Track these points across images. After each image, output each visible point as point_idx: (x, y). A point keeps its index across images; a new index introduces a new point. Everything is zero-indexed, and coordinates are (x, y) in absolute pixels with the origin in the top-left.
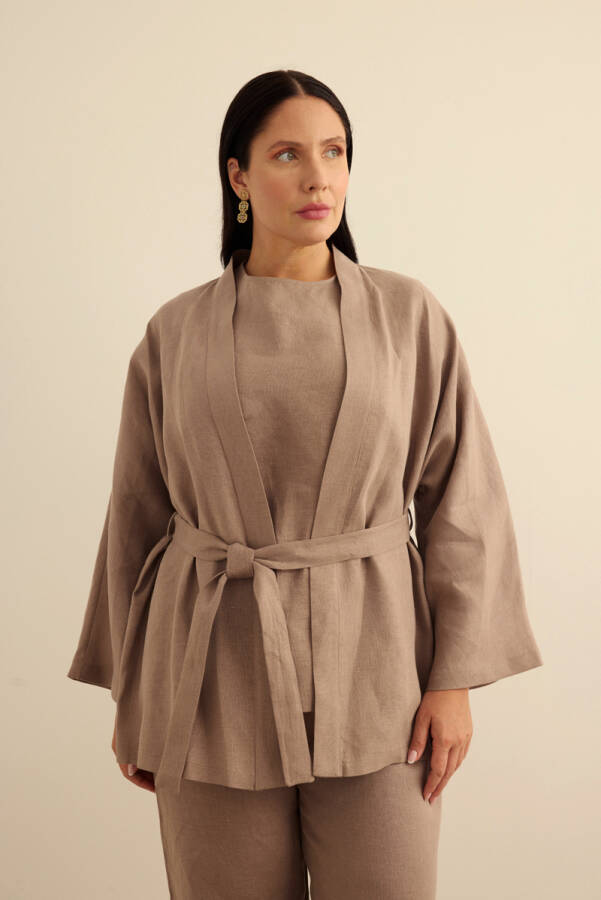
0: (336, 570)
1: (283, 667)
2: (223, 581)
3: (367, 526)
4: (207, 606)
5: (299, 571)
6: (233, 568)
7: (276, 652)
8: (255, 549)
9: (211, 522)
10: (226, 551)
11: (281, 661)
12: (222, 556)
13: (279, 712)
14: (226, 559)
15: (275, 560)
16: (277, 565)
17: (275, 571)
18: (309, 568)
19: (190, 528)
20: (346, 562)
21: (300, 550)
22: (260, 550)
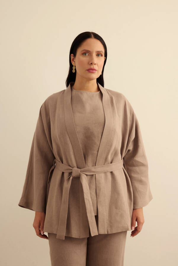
0: (103, 175)
1: (89, 202)
2: (71, 178)
3: (111, 163)
4: (67, 185)
5: (93, 175)
6: (74, 174)
7: (87, 198)
8: (80, 169)
9: (67, 162)
10: (72, 170)
11: (88, 200)
12: (71, 171)
13: (88, 215)
14: (72, 172)
15: (86, 172)
16: (87, 173)
17: (86, 175)
18: (95, 174)
19: (61, 163)
20: (105, 173)
21: (93, 169)
22: (81, 169)
